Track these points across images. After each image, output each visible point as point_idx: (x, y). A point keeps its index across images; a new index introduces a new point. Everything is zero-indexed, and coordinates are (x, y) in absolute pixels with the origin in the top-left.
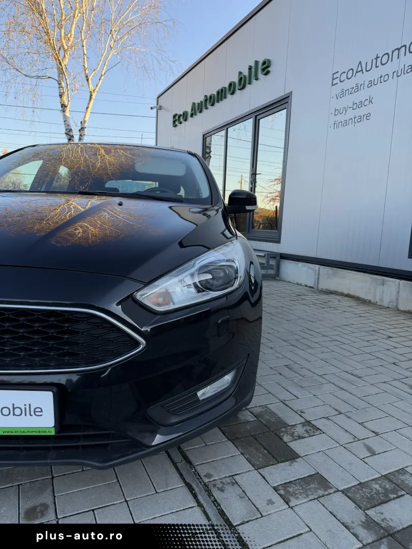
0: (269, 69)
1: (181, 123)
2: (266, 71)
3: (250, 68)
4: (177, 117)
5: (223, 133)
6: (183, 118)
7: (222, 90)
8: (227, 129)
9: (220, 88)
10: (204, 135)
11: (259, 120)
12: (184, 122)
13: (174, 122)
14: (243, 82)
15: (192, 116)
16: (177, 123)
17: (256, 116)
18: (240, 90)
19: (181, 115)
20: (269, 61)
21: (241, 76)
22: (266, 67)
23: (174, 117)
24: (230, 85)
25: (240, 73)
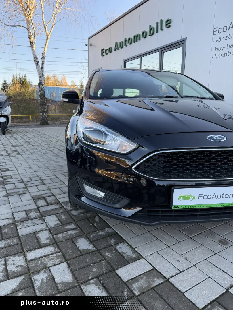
0: (170, 24)
1: (107, 54)
2: (168, 25)
3: (157, 24)
4: (104, 51)
5: (138, 60)
6: (109, 51)
7: (137, 36)
8: (141, 57)
9: (136, 34)
10: (124, 61)
11: (163, 53)
12: (109, 54)
13: (102, 53)
14: (152, 31)
15: (115, 50)
16: (104, 54)
17: (161, 51)
18: (150, 36)
19: (107, 49)
20: (170, 20)
21: (151, 28)
22: (168, 23)
23: (102, 50)
24: (143, 33)
25: (150, 26)
